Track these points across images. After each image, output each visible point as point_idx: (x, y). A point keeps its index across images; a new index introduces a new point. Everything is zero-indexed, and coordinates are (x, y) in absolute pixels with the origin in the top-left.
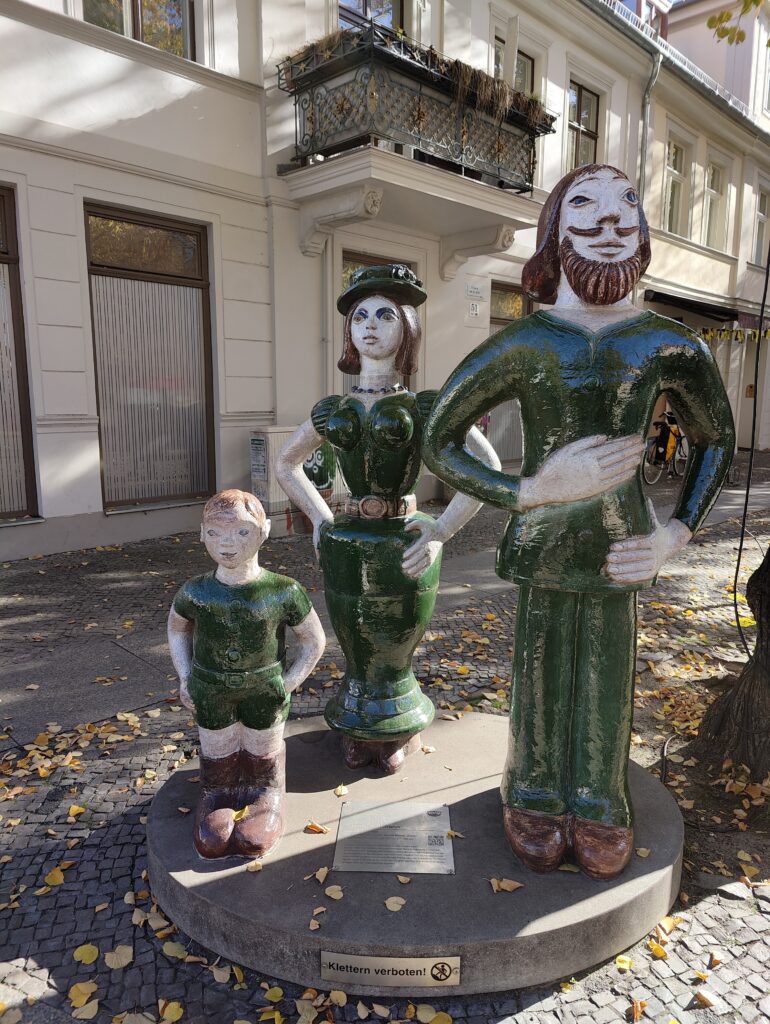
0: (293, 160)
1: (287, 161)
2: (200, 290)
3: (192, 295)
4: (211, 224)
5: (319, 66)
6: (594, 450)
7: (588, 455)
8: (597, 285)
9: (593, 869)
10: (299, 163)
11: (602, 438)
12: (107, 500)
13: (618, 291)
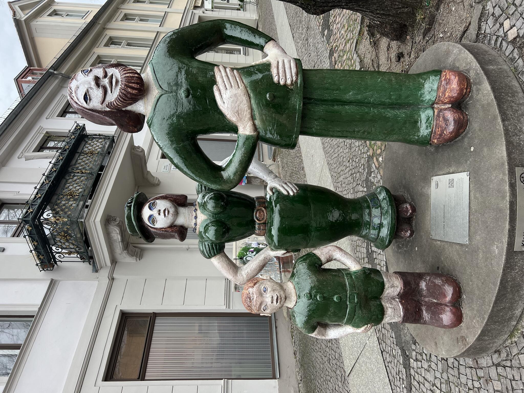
0: (90, 264)
1: (91, 267)
2: (157, 318)
3: (159, 321)
4: (121, 310)
5: (41, 248)
6: (222, 93)
7: (224, 96)
8: (133, 88)
9: (465, 91)
10: (91, 261)
11: (215, 88)
12: (271, 377)
13: (136, 77)
